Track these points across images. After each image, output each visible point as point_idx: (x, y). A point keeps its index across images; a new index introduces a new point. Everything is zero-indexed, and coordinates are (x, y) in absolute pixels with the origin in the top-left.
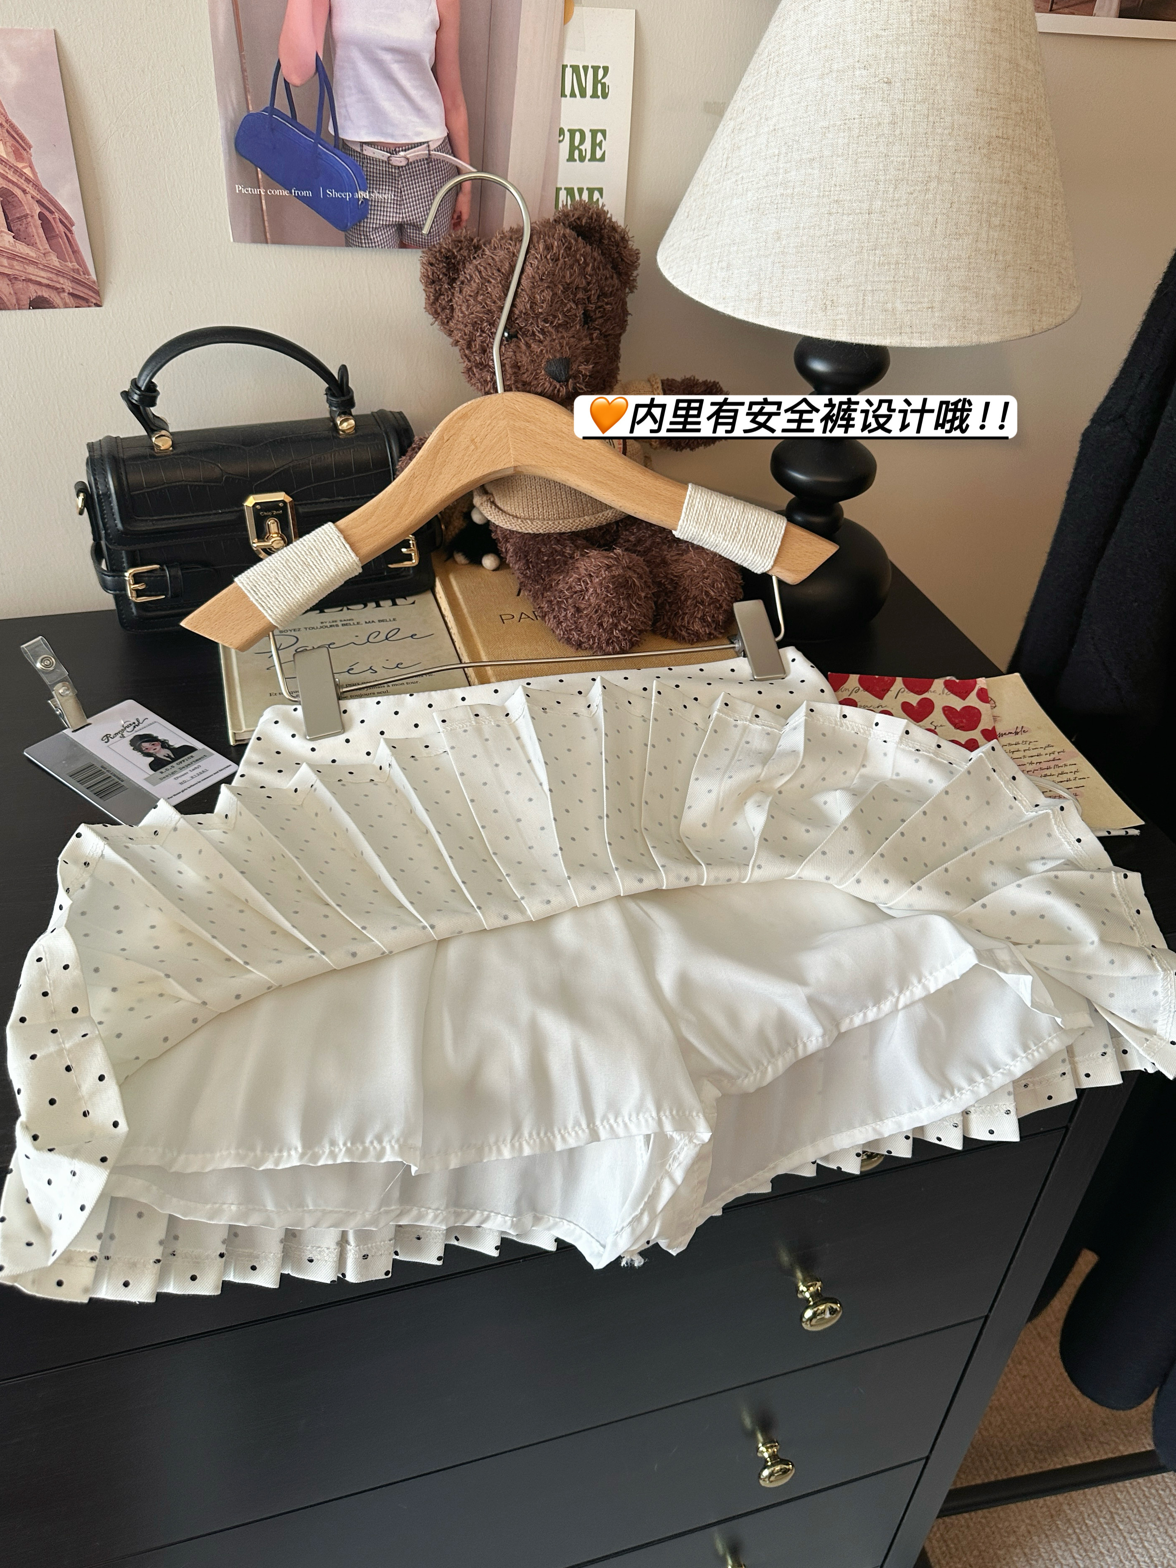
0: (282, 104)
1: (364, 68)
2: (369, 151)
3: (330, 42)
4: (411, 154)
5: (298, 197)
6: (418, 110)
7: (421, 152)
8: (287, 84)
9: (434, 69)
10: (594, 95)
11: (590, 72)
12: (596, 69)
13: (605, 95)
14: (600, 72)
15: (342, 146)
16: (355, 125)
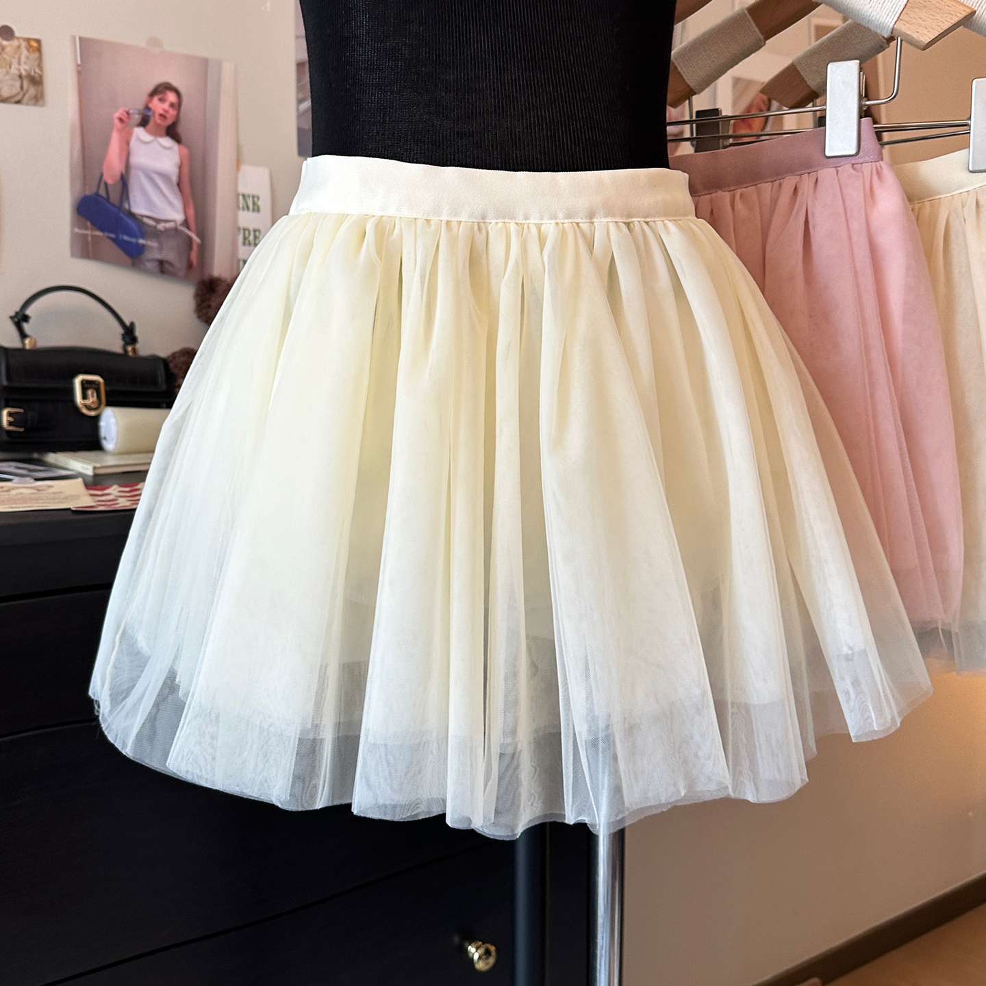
0: (102, 192)
1: (144, 181)
2: (146, 220)
3: (128, 166)
4: (168, 225)
5: (108, 237)
6: (170, 203)
7: (172, 225)
8: (106, 184)
9: (178, 185)
10: (254, 210)
11: (251, 199)
12: (253, 197)
13: (258, 210)
14: (255, 198)
16: (139, 207)
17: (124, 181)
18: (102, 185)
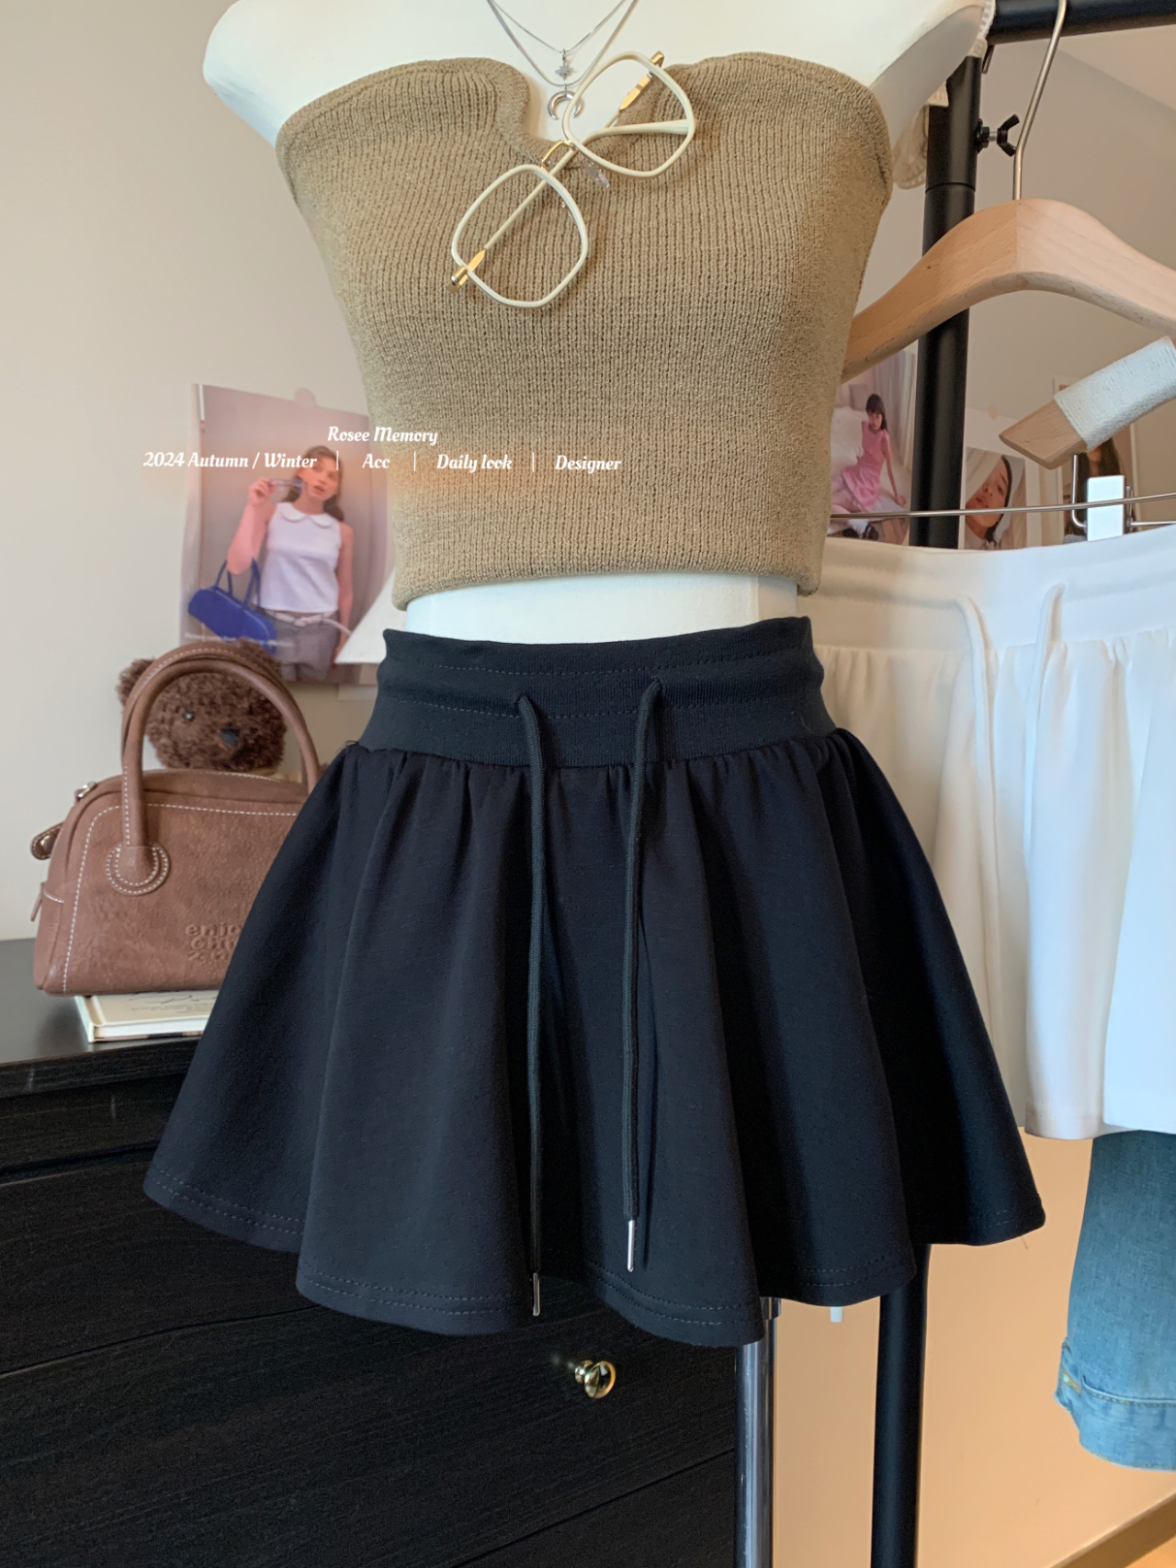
0: (224, 585)
1: (287, 568)
2: (281, 617)
3: (264, 551)
4: (310, 620)
6: (321, 594)
7: (317, 619)
8: (229, 575)
9: (337, 571)
15: (261, 611)
16: (273, 600)
17: (256, 571)
18: (225, 576)
